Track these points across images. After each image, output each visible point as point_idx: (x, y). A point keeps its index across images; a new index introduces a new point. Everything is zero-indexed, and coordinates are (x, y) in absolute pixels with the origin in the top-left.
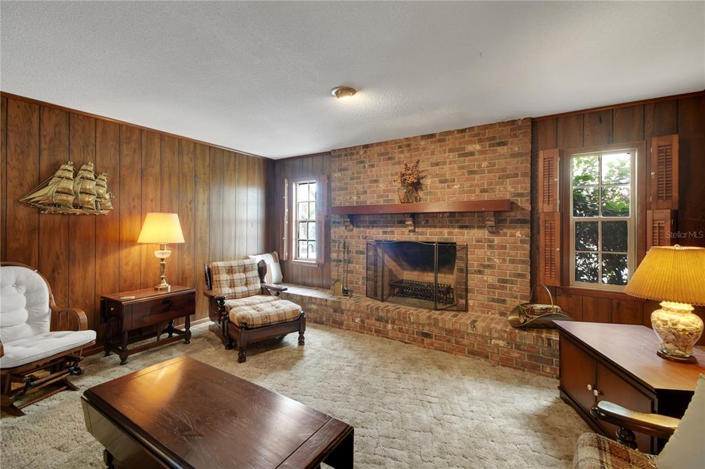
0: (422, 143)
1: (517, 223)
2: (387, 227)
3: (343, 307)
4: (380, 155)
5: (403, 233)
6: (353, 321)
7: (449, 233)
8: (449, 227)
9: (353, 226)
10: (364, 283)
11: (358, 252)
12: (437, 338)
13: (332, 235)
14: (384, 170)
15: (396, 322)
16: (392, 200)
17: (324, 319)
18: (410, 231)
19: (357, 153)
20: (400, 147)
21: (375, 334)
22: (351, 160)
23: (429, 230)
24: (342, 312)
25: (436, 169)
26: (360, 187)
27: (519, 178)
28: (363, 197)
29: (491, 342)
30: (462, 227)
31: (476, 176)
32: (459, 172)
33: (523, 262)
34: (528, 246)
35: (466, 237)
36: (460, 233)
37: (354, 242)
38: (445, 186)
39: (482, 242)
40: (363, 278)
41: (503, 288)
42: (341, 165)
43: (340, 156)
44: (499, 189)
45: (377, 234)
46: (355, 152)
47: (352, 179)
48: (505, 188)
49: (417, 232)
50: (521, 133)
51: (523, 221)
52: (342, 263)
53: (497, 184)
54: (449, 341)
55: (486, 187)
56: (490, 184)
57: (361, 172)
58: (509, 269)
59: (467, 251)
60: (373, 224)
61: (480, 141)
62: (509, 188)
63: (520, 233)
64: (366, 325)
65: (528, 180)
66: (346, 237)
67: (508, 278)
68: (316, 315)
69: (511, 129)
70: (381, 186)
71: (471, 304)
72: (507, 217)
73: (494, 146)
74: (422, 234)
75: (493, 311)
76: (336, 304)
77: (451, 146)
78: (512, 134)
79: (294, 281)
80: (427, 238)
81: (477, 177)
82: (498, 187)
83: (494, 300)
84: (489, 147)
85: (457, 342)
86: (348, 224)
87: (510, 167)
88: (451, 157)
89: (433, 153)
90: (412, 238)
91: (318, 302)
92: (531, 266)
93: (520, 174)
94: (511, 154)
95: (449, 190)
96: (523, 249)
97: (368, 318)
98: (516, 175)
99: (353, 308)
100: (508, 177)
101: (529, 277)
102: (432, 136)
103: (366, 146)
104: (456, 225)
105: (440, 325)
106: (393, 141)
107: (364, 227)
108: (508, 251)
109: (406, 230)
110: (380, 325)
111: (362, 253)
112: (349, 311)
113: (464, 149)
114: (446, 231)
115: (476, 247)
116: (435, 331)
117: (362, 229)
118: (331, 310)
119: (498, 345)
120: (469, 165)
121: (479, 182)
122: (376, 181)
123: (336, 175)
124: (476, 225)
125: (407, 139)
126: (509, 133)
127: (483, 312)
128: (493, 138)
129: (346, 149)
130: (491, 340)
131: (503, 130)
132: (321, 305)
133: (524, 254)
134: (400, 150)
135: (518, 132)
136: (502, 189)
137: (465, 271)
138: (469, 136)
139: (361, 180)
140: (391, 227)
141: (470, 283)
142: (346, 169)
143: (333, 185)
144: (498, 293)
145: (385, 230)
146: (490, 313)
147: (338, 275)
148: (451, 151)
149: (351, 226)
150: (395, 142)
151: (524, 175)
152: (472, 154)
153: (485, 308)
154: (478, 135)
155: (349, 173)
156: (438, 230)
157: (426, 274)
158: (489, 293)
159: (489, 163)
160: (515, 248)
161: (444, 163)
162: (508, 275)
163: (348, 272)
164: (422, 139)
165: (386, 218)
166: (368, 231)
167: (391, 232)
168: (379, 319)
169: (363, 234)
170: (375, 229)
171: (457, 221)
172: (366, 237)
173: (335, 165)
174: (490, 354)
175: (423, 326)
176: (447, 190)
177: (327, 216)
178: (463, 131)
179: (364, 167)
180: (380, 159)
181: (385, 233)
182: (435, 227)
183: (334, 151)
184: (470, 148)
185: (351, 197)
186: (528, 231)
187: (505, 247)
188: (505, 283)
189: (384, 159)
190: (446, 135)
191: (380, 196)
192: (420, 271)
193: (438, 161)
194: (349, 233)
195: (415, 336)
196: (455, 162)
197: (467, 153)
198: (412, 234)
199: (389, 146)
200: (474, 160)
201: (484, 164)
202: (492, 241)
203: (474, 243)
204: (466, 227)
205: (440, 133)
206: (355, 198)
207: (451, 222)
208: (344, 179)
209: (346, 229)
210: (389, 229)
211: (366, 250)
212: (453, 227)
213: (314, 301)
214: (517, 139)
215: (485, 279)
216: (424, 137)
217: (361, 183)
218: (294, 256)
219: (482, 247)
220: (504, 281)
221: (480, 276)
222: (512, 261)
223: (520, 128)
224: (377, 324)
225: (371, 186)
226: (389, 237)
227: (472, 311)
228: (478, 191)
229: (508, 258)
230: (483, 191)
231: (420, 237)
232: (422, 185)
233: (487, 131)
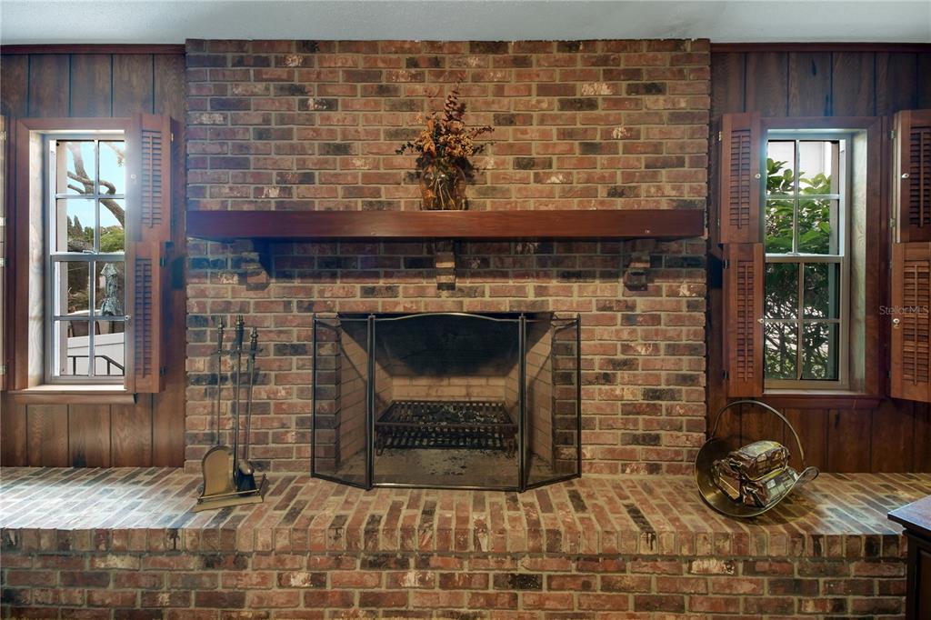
0: (473, 61)
1: (682, 266)
2: (376, 276)
3: (243, 544)
4: (352, 76)
5: (421, 292)
6: (283, 582)
7: (540, 291)
8: (537, 276)
9: (270, 274)
10: (303, 435)
11: (282, 350)
12: (554, 584)
13: (192, 302)
14: (367, 120)
15: (434, 561)
16: (389, 204)
17: (164, 598)
18: (440, 287)
19: (281, 62)
20: (412, 63)
21: (361, 612)
22: (259, 78)
23: (488, 285)
24: (239, 562)
25: (508, 133)
26: (290, 163)
27: (686, 169)
28: (299, 193)
29: (690, 568)
30: (566, 276)
31: (599, 157)
32: (563, 145)
33: (691, 350)
34: (700, 316)
35: (575, 298)
36: (564, 289)
37: (269, 321)
38: (528, 177)
39: (610, 309)
40: (301, 422)
41: (655, 410)
42: (223, 90)
43: (218, 62)
44: (648, 191)
45: (345, 295)
46: (272, 56)
47: (261, 135)
48: (659, 188)
49: (460, 290)
50: (693, 71)
51: (691, 263)
52: (229, 385)
53: (643, 179)
54: (586, 586)
55: (619, 183)
56: (628, 177)
57: (292, 120)
58: (666, 367)
59: (578, 331)
60: (333, 268)
61: (609, 76)
62: (668, 190)
63: (687, 288)
64: (329, 588)
65: (702, 173)
66: (243, 308)
67: (663, 387)
68: (129, 590)
69: (672, 59)
70: (358, 163)
71: (588, 456)
72: (662, 252)
73: (637, 93)
74: (472, 293)
75: (634, 465)
76: (216, 542)
77: (544, 79)
78: (675, 69)
79: (35, 456)
80: (486, 304)
81: (601, 159)
82: (644, 186)
83: (636, 440)
84: (629, 93)
85: (607, 586)
86: (252, 267)
87: (668, 144)
88: (545, 105)
89: (500, 91)
90: (447, 304)
91: (137, 545)
92: (707, 357)
93: (687, 160)
94: (672, 114)
95: (539, 186)
96: (693, 321)
97: (338, 563)
98: (680, 163)
99: (282, 542)
100: (666, 164)
101: (703, 381)
102: (496, 47)
103: (309, 46)
104: (555, 270)
105: (566, 547)
106: (391, 42)
107: (303, 276)
108: (662, 327)
109: (430, 285)
110: (379, 581)
111: (296, 350)
112: (267, 554)
113: (572, 90)
114: (530, 285)
115: (598, 321)
116: (549, 567)
117: (297, 283)
118: (194, 564)
119: (706, 573)
120: (586, 130)
121: (607, 172)
122: (342, 150)
123: (205, 119)
124: (598, 270)
125: (432, 44)
126: (668, 66)
127: (613, 470)
128: (635, 74)
129: (240, 44)
130: (691, 562)
131: (655, 59)
132: (152, 551)
133: (695, 333)
134: (413, 71)
135: (687, 68)
136: (653, 190)
137: (575, 380)
138: (586, 61)
139: (295, 141)
140: (388, 275)
141: (586, 404)
142: (240, 104)
143: (192, 149)
144: (646, 422)
145: (370, 284)
146: (628, 471)
147: (212, 424)
148: (544, 90)
149: (264, 274)
150: (399, 47)
151: (696, 163)
152: (590, 104)
153: (619, 460)
154: (604, 61)
155: (254, 117)
156: (511, 282)
157: (445, 382)
158: (625, 422)
159: (629, 130)
160: (678, 321)
161: (527, 120)
162: (663, 381)
163: (248, 409)
164: (472, 51)
165: (373, 251)
166: (316, 287)
167: (388, 289)
168: (378, 562)
169: (302, 297)
170: (339, 283)
171: (557, 263)
172: (311, 304)
173: (200, 88)
174: (686, 599)
175: (515, 557)
176: (533, 185)
177: (169, 245)
178: (571, 46)
179: (304, 105)
180: (354, 89)
181: (369, 292)
182: (505, 275)
183: (198, 43)
184: (586, 89)
185: (259, 191)
186: (701, 282)
187: (655, 320)
188: (658, 398)
189: (365, 88)
190: (533, 51)
191: (353, 192)
192: (432, 376)
193: (513, 112)
194: (251, 294)
195: (491, 591)
196: (554, 118)
197: (580, 101)
198: (445, 293)
199: (380, 55)
200: (596, 120)
201: (618, 131)
202: (632, 308)
203: (595, 312)
204: (578, 276)
205: (518, 43)
206: (274, 193)
207: (542, 263)
208: (233, 133)
209: (240, 283)
210: (382, 283)
211: (311, 344)
212: (547, 276)
213: (116, 543)
214: (683, 82)
215: (618, 392)
216: (476, 47)
217: (293, 150)
218: (33, 368)
219: (612, 321)
220: (654, 395)
221: (607, 387)
222: (673, 350)
223: (689, 58)
224: (370, 577)
225: (326, 162)
226: (380, 304)
227: (589, 471)
228: (602, 191)
229: (662, 344)
230: (614, 193)
231: (467, 301)
232: (471, 168)
233: (623, 55)
